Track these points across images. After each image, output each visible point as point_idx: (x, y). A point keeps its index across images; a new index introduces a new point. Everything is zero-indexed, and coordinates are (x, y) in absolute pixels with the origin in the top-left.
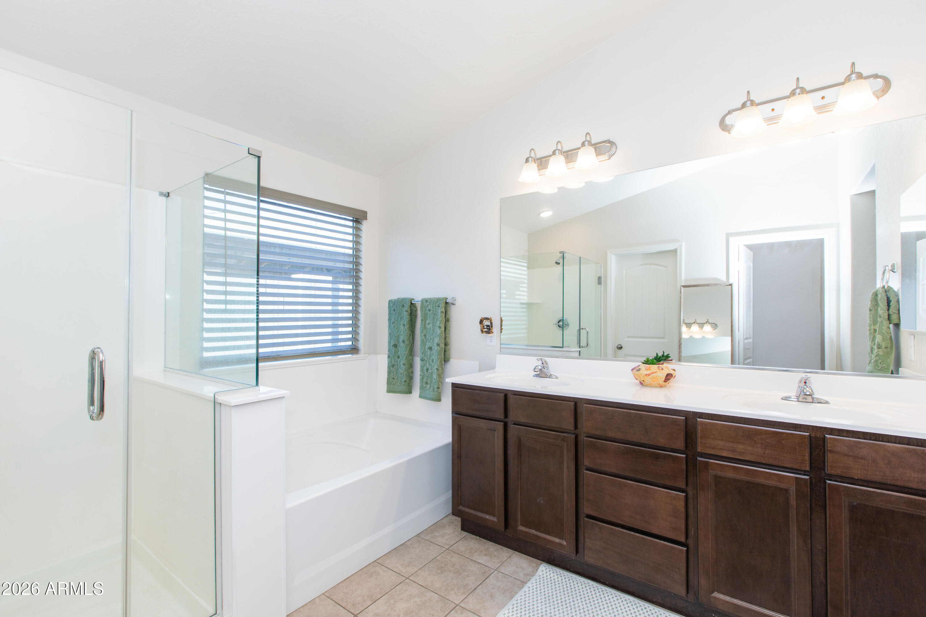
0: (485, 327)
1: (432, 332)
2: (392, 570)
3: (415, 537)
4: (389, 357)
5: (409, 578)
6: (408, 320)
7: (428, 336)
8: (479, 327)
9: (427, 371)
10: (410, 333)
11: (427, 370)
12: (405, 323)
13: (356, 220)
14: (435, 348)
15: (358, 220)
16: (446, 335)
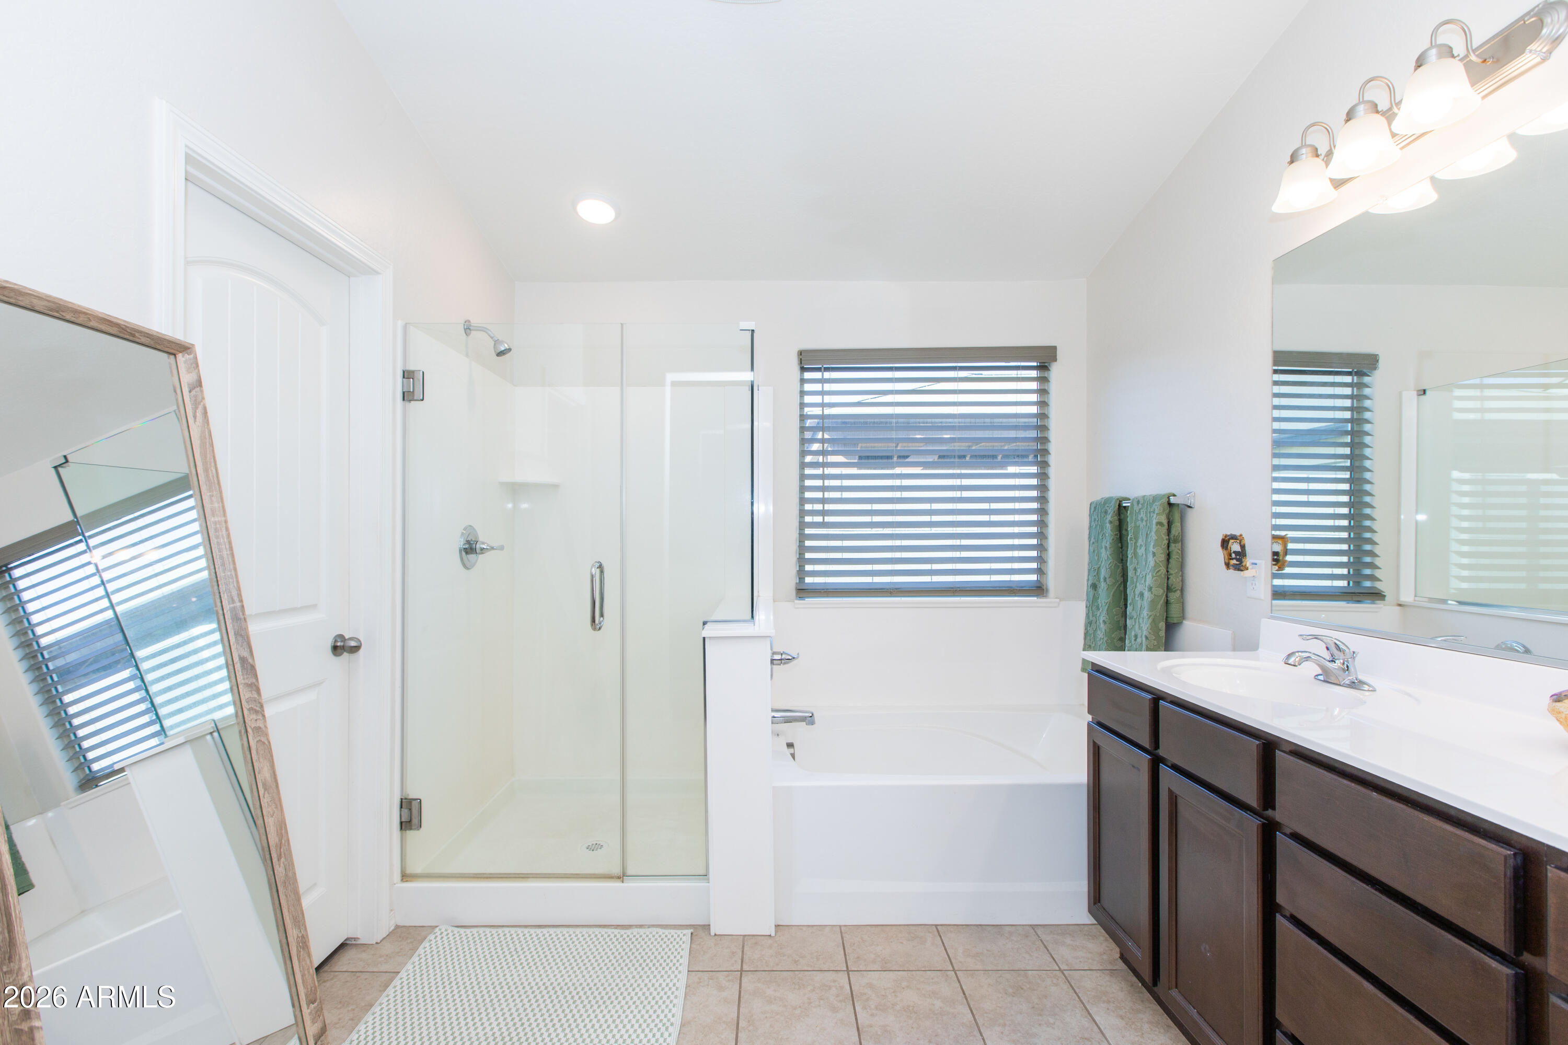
0: (1233, 556)
1: (1144, 563)
2: (946, 949)
3: (1027, 927)
4: (1086, 607)
5: (957, 972)
6: (1113, 539)
7: (1139, 570)
8: (1219, 555)
9: (1135, 640)
10: (1116, 564)
11: (1136, 636)
12: (1108, 545)
13: (1041, 364)
14: (1147, 594)
15: (1046, 364)
16: (1170, 570)
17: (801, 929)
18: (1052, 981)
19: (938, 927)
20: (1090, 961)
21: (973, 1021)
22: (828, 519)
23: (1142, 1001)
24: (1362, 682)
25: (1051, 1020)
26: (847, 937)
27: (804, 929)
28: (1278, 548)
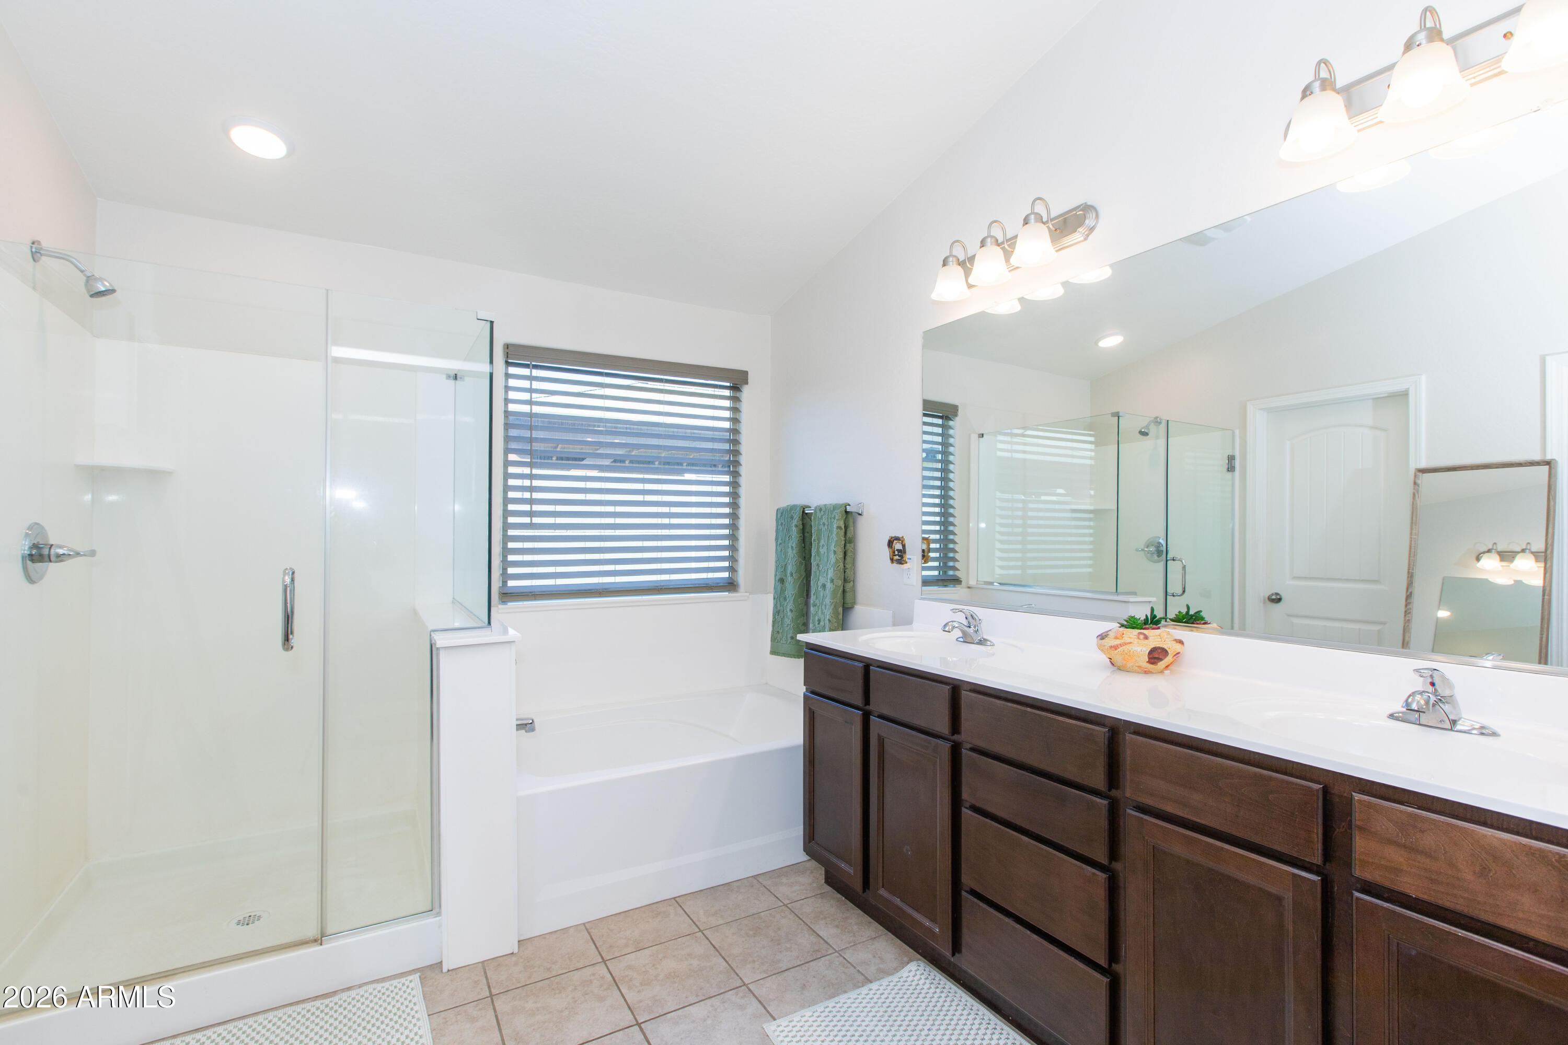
0: (896, 553)
1: (826, 560)
2: (688, 916)
3: (750, 879)
4: (774, 598)
5: (704, 932)
6: (798, 541)
7: (821, 566)
8: (886, 552)
9: (819, 624)
10: (801, 561)
11: (819, 621)
12: (794, 545)
13: (734, 385)
14: (829, 585)
15: (738, 386)
16: (846, 565)
17: (545, 938)
18: (781, 915)
19: (677, 899)
20: (805, 891)
21: (728, 967)
22: (536, 520)
23: (848, 910)
24: (986, 640)
25: (788, 946)
26: (593, 932)
27: (547, 936)
28: (925, 547)
